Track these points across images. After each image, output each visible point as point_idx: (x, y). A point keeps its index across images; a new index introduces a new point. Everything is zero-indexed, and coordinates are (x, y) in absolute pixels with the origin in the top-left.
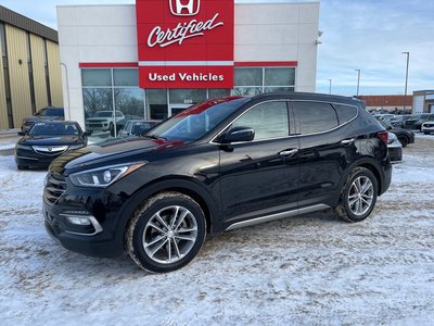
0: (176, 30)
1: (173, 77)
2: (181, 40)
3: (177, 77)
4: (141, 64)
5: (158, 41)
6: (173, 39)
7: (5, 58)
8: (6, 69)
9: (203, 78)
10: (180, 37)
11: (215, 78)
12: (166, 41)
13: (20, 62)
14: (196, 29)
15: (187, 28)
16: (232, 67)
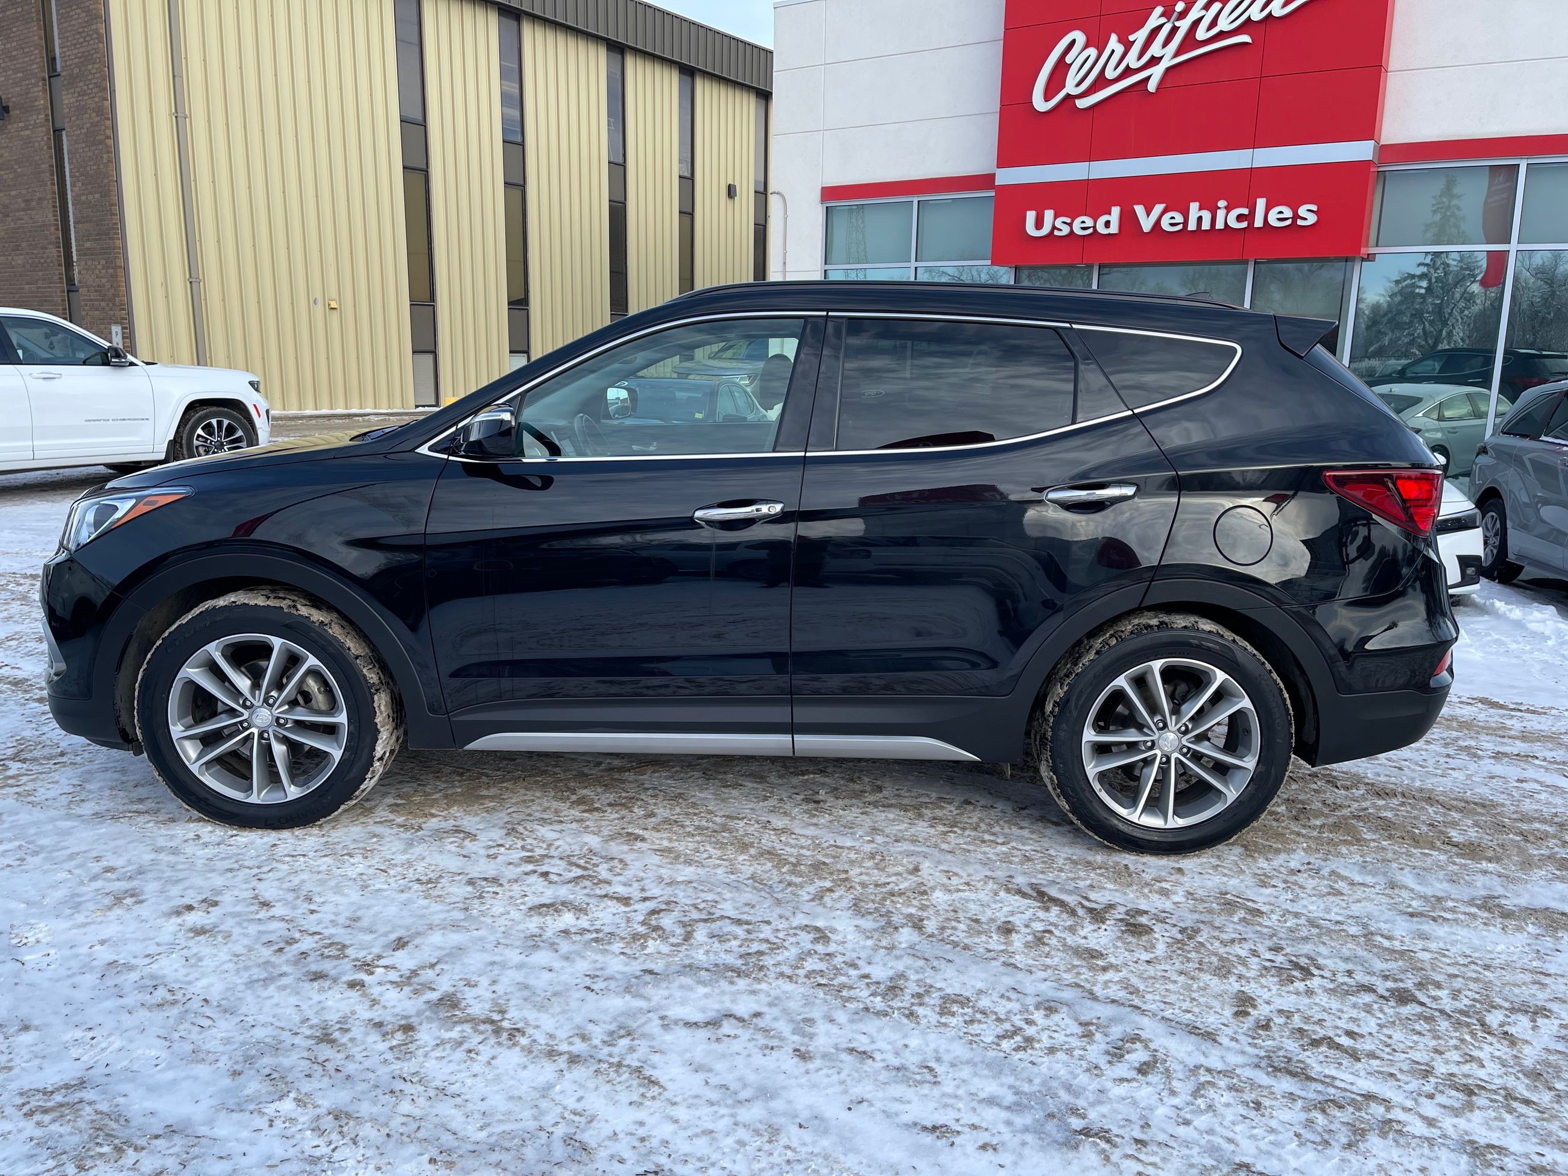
0: (1139, 37)
1: (1111, 222)
2: (1157, 72)
3: (1129, 220)
4: (1008, 176)
5: (1070, 87)
6: (1128, 72)
7: (688, 182)
8: (687, 214)
9: (1228, 218)
10: (1154, 61)
11: (1278, 216)
12: (1102, 81)
13: (731, 191)
14: (1224, 25)
15: (1184, 25)
16: (1365, 164)
